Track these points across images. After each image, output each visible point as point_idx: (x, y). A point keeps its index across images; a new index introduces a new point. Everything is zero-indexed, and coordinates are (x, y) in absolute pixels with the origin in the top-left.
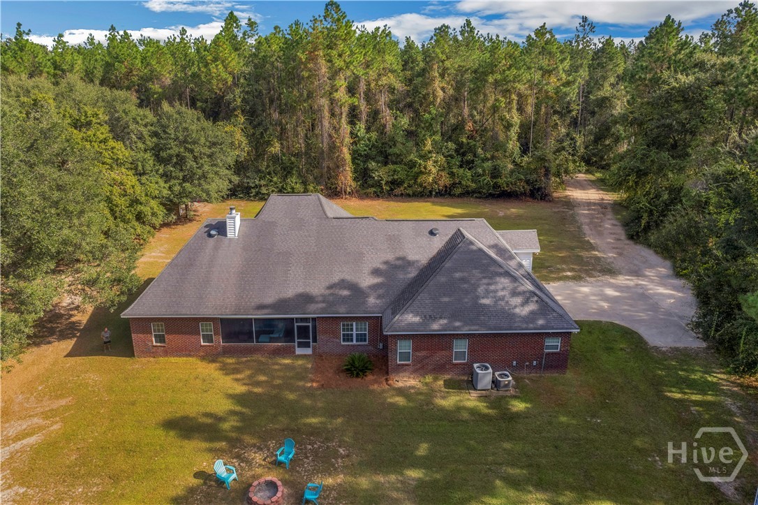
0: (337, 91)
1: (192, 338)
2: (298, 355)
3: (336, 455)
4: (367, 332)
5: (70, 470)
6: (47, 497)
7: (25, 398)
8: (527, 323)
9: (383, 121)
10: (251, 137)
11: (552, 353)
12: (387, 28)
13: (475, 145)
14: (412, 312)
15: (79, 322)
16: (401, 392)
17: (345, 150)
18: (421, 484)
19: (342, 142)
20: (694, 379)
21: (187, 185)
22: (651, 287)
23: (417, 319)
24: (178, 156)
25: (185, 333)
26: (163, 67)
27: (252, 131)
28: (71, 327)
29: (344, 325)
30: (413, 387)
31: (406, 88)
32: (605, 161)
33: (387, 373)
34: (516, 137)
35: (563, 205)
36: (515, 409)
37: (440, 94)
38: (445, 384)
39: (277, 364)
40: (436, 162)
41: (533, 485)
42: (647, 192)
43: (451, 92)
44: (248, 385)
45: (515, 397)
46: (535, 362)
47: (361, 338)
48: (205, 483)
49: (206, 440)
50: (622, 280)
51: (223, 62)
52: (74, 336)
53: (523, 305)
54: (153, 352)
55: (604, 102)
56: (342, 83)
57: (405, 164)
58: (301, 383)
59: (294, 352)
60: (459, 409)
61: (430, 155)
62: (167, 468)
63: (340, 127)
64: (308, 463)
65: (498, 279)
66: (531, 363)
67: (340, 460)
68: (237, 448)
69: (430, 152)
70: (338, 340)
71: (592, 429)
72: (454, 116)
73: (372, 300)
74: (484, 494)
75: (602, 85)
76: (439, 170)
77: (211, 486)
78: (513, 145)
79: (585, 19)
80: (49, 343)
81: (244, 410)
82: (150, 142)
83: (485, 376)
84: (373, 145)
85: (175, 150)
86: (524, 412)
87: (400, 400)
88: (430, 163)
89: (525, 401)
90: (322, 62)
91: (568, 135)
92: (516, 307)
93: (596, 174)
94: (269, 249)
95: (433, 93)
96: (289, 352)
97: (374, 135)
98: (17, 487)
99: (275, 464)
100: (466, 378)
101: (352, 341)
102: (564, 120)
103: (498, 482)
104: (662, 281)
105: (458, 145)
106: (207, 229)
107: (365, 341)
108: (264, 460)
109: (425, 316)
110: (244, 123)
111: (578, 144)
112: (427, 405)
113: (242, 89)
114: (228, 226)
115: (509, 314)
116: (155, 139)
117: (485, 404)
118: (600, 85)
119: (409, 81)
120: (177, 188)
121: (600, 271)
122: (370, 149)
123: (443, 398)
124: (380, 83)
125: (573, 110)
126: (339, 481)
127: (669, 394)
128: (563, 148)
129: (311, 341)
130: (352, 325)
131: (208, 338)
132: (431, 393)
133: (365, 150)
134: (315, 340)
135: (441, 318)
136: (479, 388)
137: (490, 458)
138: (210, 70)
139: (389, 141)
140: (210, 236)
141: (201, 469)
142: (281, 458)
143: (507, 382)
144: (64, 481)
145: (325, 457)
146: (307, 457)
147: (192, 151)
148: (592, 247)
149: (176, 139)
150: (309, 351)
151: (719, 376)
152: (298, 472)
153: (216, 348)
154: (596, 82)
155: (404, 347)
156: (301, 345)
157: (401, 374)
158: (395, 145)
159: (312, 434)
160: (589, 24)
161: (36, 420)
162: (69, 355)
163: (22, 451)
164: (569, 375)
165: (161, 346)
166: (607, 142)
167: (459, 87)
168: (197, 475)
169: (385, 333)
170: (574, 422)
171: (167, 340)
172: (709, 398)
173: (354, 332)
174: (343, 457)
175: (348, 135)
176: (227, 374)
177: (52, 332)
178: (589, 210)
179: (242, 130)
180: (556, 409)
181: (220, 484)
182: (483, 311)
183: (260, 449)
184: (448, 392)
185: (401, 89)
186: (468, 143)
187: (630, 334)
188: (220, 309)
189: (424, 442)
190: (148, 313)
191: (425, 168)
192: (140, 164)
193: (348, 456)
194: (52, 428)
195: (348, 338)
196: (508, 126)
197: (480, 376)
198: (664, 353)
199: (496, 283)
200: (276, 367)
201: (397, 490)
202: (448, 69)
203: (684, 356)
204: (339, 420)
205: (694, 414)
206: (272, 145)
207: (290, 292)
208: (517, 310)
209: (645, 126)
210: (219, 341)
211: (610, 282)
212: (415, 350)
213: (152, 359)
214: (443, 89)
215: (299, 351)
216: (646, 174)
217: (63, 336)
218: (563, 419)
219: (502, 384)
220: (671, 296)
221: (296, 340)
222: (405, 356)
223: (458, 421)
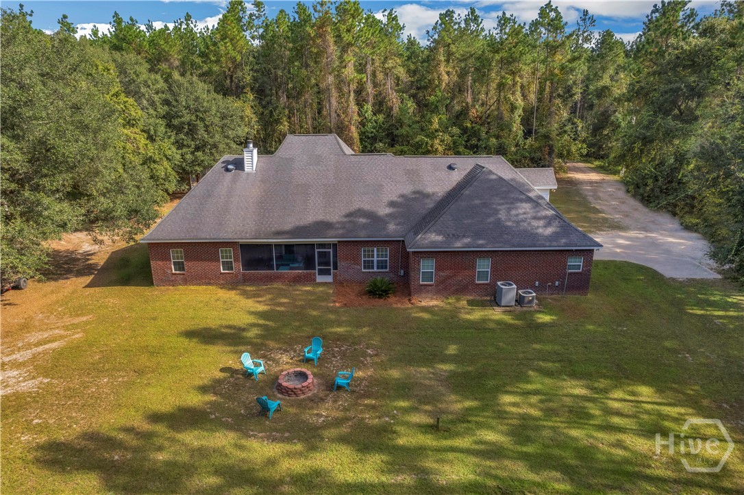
0: (345, 67)
1: (212, 265)
2: (319, 283)
3: (365, 355)
4: (388, 259)
5: (95, 366)
6: (71, 385)
7: (45, 317)
8: (550, 241)
9: (390, 104)
10: (261, 116)
11: (575, 273)
12: (393, 12)
13: (479, 129)
14: (435, 231)
15: (96, 264)
16: (424, 309)
17: (353, 128)
18: (453, 375)
19: (350, 122)
20: (714, 301)
21: (199, 154)
22: (661, 237)
23: (440, 238)
24: (189, 124)
25: (205, 260)
26: (171, 47)
27: (261, 110)
28: (88, 268)
29: (365, 251)
30: (436, 306)
31: (410, 79)
32: (603, 150)
33: (410, 295)
34: (520, 120)
35: (566, 183)
36: (540, 321)
37: (445, 77)
38: (468, 303)
39: (298, 290)
40: (442, 141)
41: (566, 375)
42: (652, 158)
43: (456, 78)
44: (270, 305)
45: (540, 312)
46: (557, 283)
47: (382, 265)
48: (232, 376)
49: (230, 345)
50: (632, 234)
51: (231, 40)
52: (92, 274)
53: (545, 227)
54: (172, 281)
55: (602, 92)
56: (350, 58)
57: (412, 146)
58: (323, 304)
59: (315, 280)
60: (484, 321)
61: (437, 134)
62: (191, 365)
63: (348, 105)
64: (336, 361)
65: (519, 204)
66: (553, 283)
67: (368, 358)
68: (263, 350)
69: (437, 131)
70: (359, 267)
71: (619, 334)
72: (458, 102)
73: (392, 227)
74: (518, 381)
75: (602, 77)
76: (446, 149)
77: (238, 378)
78: (517, 127)
79: (586, 13)
80: (67, 278)
81: (267, 323)
82: (163, 110)
83: (510, 292)
84: (380, 127)
85: (187, 118)
86: (550, 323)
87: (426, 316)
88: (437, 141)
89: (550, 315)
90: (331, 39)
91: (569, 120)
92: (538, 227)
93: (595, 163)
94: (287, 182)
95: (438, 77)
96: (310, 280)
97: (381, 117)
98: (41, 378)
99: (303, 362)
100: (489, 298)
101: (373, 268)
102: (566, 105)
103: (531, 373)
104: (672, 233)
105: (462, 130)
106: (224, 165)
107: (386, 268)
108: (292, 359)
109: (448, 235)
110: (253, 101)
111: (579, 129)
112: (452, 318)
113: (251, 67)
114: (246, 163)
115: (532, 234)
116: (166, 108)
117: (510, 317)
118: (600, 77)
119: (412, 73)
120: (189, 157)
121: (608, 227)
122: (377, 131)
123: (468, 313)
124: (386, 66)
125: (574, 94)
126: (369, 373)
127: (691, 311)
128: (565, 132)
129: (332, 267)
130: (373, 251)
131: (228, 266)
132: (457, 310)
133: (372, 132)
134: (335, 267)
135: (464, 236)
136: (503, 304)
137: (521, 356)
138: (219, 48)
139: (396, 122)
140: (227, 170)
141: (227, 365)
142: (310, 355)
143: (530, 298)
144: (89, 374)
145: (352, 356)
146: (335, 357)
147: (202, 120)
148: (598, 211)
149: (187, 107)
150: (329, 279)
151: (739, 298)
152: (327, 367)
153: (236, 276)
154: (596, 75)
155: (427, 266)
156: (322, 272)
157: (423, 295)
158: (401, 126)
159: (338, 340)
160: (589, 18)
161: (57, 331)
162: (88, 286)
163: (45, 353)
164: (590, 296)
165: (180, 274)
166: (606, 132)
167: (463, 75)
168: (222, 370)
169: (408, 250)
170: (600, 329)
171: (186, 268)
172: (731, 313)
173: (375, 259)
174: (371, 356)
175: (356, 114)
176: (248, 298)
177: (69, 271)
178: (591, 186)
179: (252, 107)
180: (582, 320)
181: (248, 376)
182: (505, 231)
183: (286, 351)
184: (472, 309)
185: (405, 80)
186: (473, 127)
187: (645, 269)
188: (240, 234)
189: (452, 344)
190: (167, 238)
191: (432, 146)
192: (152, 128)
193: (376, 355)
194: (73, 337)
195: (369, 265)
196: (513, 108)
197: (504, 291)
198: (681, 282)
199: (517, 208)
200: (297, 292)
201: (430, 379)
202: (453, 54)
203: (703, 285)
204: (365, 329)
205: (719, 325)
206: (281, 123)
207: (310, 218)
208: (540, 231)
209: (651, 95)
210: (238, 267)
211: (619, 235)
212: (438, 269)
213: (171, 287)
214: (448, 73)
215: (320, 279)
216: (651, 141)
217: (80, 273)
218: (591, 327)
219: (526, 300)
220: (681, 244)
221: (317, 267)
222: (428, 276)
223: (485, 329)
